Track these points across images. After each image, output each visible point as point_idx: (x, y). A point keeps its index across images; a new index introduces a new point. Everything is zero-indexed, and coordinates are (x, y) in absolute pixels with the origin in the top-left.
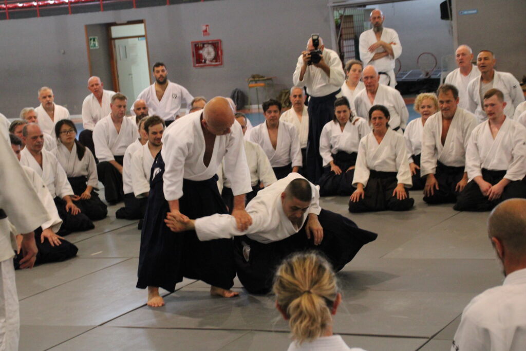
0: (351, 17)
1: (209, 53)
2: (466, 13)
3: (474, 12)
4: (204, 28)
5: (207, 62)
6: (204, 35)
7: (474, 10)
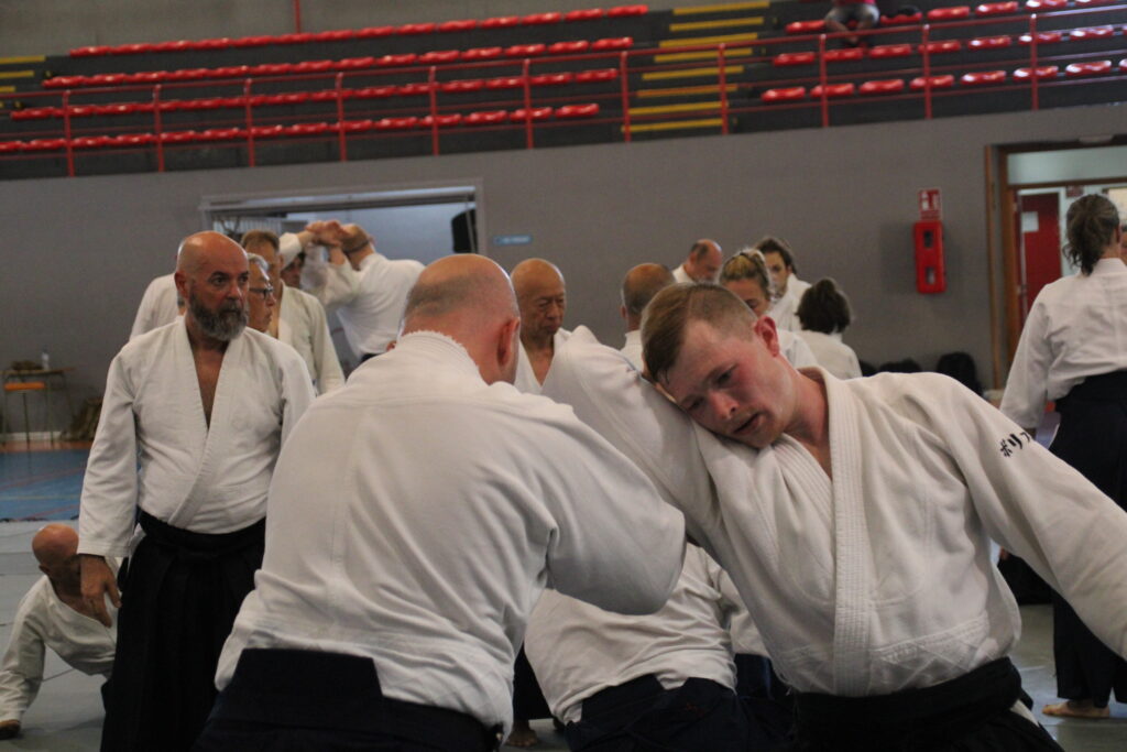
2: (506, 240)
3: (525, 239)
7: (524, 236)
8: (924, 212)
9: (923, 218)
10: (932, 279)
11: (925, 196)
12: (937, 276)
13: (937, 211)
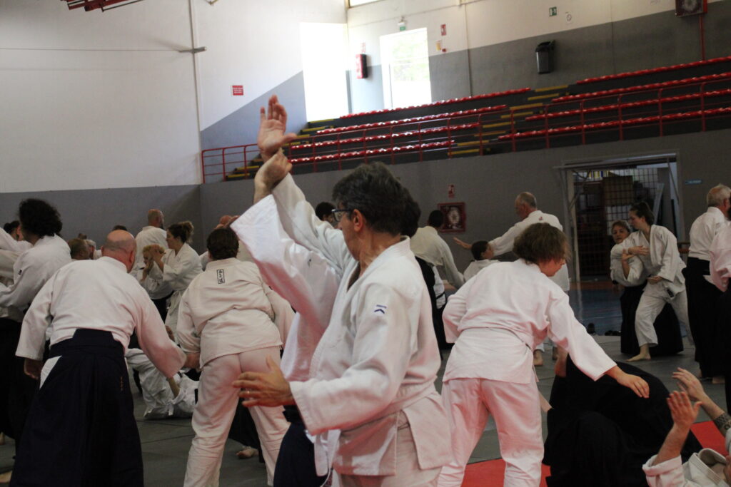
0: (630, 177)
1: (454, 217)
2: (691, 182)
3: (699, 182)
4: (450, 189)
5: (454, 227)
6: (450, 196)
7: (699, 180)
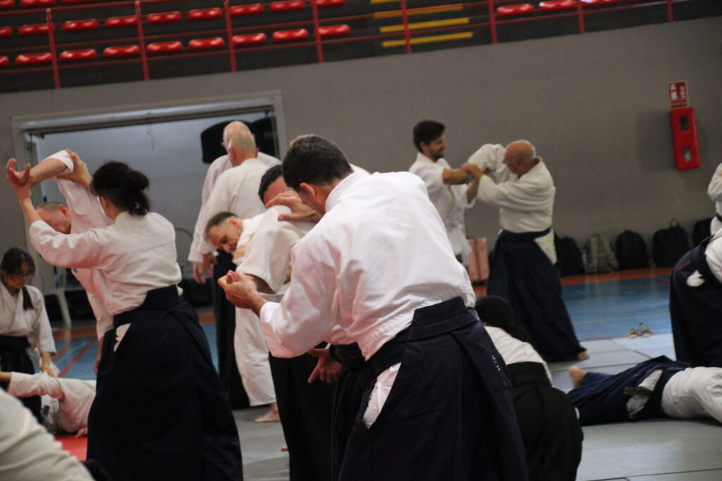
8: (673, 102)
9: (673, 107)
10: (688, 157)
11: (673, 87)
12: (693, 154)
13: (685, 101)
